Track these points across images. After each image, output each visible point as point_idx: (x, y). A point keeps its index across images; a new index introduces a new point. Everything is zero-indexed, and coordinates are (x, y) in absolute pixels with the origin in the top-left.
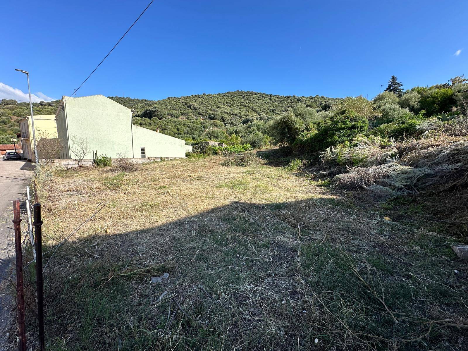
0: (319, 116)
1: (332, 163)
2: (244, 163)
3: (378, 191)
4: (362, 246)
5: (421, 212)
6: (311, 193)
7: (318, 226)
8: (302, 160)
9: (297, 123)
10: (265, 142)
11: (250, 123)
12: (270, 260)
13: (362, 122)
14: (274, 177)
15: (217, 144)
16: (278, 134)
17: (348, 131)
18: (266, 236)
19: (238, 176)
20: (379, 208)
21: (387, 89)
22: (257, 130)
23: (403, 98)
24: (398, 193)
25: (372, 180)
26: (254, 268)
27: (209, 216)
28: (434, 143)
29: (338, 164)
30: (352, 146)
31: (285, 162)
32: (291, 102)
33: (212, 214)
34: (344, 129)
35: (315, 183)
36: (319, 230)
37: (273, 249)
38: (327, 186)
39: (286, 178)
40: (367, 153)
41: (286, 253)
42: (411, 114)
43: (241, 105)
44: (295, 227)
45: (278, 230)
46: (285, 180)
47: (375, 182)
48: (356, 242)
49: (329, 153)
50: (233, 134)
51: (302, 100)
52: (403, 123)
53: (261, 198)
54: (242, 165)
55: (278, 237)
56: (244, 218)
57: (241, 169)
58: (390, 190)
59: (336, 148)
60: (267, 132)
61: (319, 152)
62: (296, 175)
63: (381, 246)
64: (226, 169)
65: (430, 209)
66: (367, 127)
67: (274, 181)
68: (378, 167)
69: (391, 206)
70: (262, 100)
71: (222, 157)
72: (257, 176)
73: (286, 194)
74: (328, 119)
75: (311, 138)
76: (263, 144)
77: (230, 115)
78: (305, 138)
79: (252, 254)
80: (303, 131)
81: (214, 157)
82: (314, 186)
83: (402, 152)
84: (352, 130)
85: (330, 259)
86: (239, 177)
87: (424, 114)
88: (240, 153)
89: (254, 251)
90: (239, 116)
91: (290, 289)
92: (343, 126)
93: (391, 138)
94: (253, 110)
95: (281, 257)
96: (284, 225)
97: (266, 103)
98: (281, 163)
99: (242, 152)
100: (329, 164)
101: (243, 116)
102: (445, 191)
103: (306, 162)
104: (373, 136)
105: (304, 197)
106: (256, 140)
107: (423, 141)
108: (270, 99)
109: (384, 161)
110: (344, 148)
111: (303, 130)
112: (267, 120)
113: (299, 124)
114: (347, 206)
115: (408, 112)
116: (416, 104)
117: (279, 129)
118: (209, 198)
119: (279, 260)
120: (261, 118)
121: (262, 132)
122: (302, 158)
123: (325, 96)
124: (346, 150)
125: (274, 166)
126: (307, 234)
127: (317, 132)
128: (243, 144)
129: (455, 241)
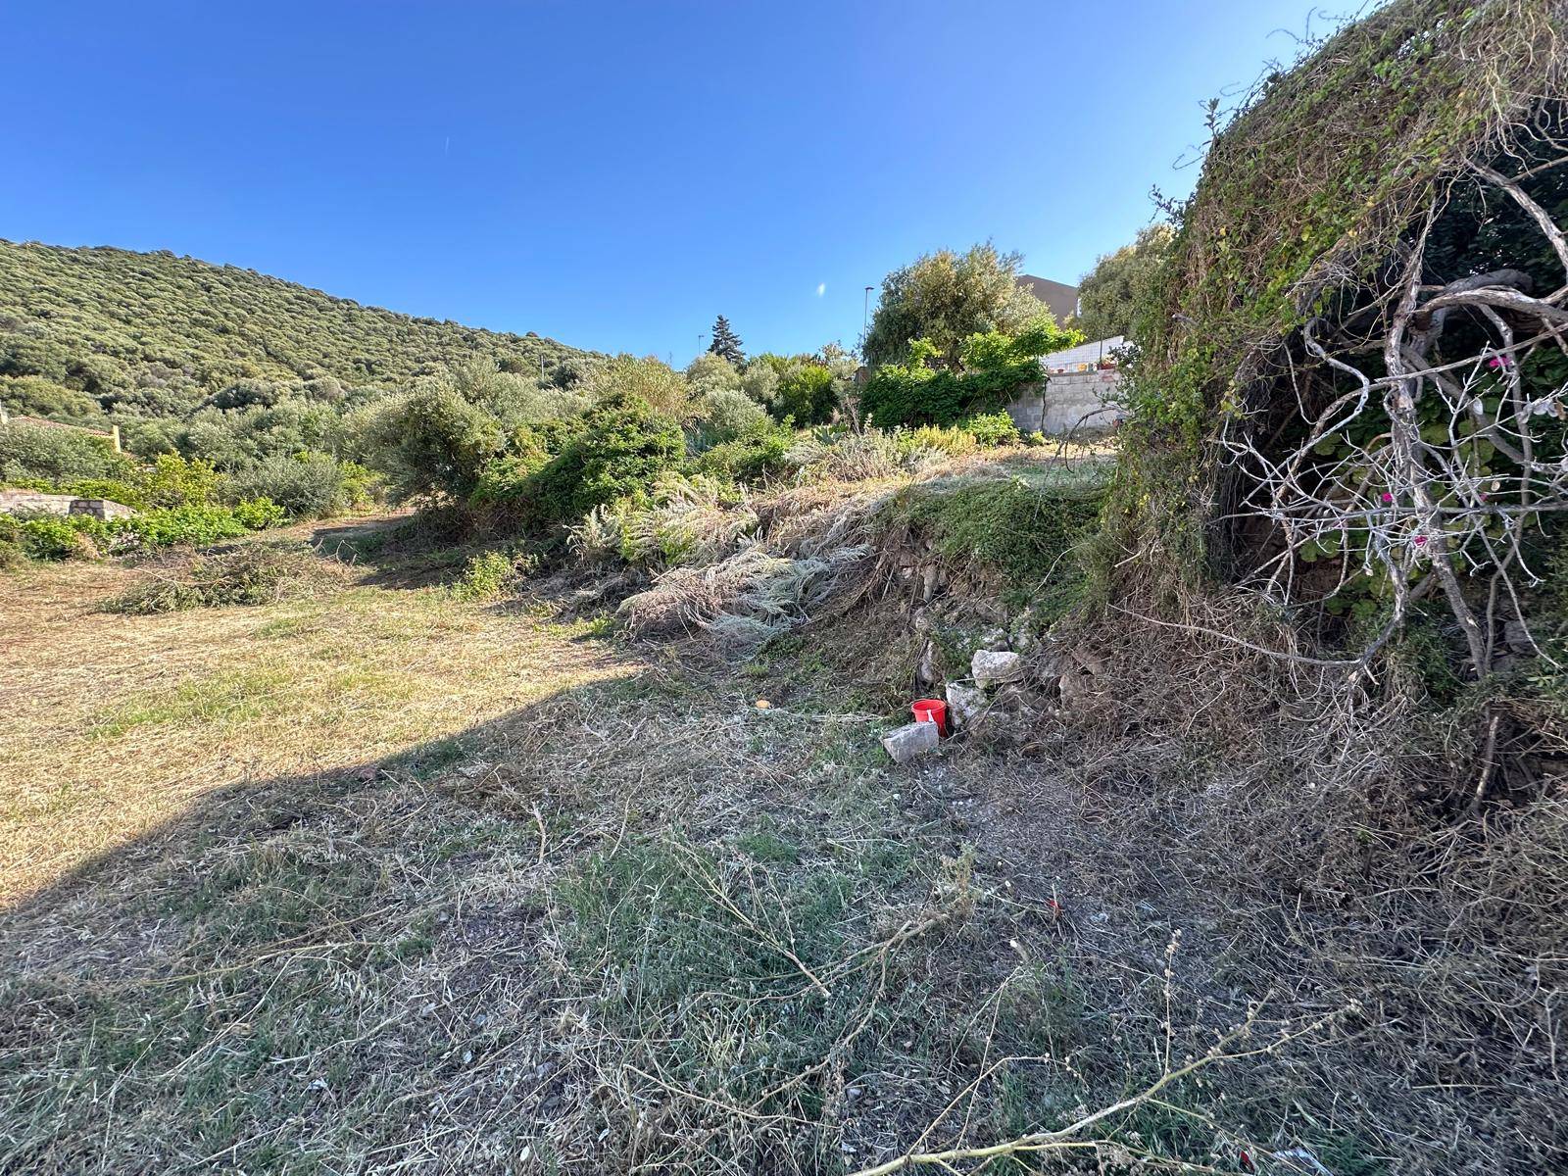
0: (545, 404)
1: (608, 559)
2: (254, 590)
3: (734, 630)
4: (724, 807)
5: (822, 669)
6: (559, 668)
7: (598, 787)
8: (512, 557)
9: (476, 428)
10: (351, 490)
11: (257, 410)
12: (445, 1002)
13: (670, 435)
14: (409, 632)
15: (58, 505)
16: (402, 461)
17: (639, 461)
18: (412, 903)
19: (223, 651)
20: (742, 677)
21: (712, 350)
22: (304, 442)
23: (747, 378)
24: (774, 628)
25: (716, 601)
26: (374, 1077)
27: (47, 925)
28: (820, 498)
29: (625, 561)
30: (654, 506)
31: (448, 565)
32: (441, 344)
33: (75, 906)
34: (626, 453)
35: (566, 631)
36: (605, 799)
37: (451, 948)
38: (604, 636)
39: (459, 629)
40: (695, 526)
41: (503, 937)
42: (769, 420)
43: (196, 322)
44: (524, 817)
45: (460, 854)
46: (456, 637)
47: (723, 607)
48: (707, 800)
49: (594, 528)
50: (167, 452)
51: (480, 340)
52: (756, 443)
53: (366, 737)
54: (244, 600)
55: (464, 884)
56: (292, 858)
57: (238, 619)
58: (758, 624)
59: (611, 510)
60: (356, 451)
61: (565, 527)
62: (499, 610)
63: (763, 790)
64: (142, 631)
65: (834, 657)
66: (682, 451)
67: (413, 649)
68: (725, 563)
69: (765, 668)
70: (311, 317)
71: (107, 570)
72: (332, 640)
73: (471, 692)
74: (577, 420)
75: (534, 481)
76: (341, 498)
77: (131, 362)
78: (510, 477)
79: (357, 1014)
80: (500, 455)
81: (45, 575)
82: (563, 642)
83: (766, 522)
84: (649, 457)
85: (652, 892)
86: (229, 657)
87: (792, 424)
88: (224, 543)
89: (363, 995)
90: (192, 371)
91: (543, 1080)
92: (622, 445)
93: (741, 484)
94: (269, 354)
95: (489, 965)
96: (479, 823)
97: (334, 333)
98: (433, 573)
99: (235, 536)
100: (600, 563)
101: (216, 374)
102: (852, 609)
103: (527, 561)
104: (700, 477)
105: (538, 689)
106: (305, 484)
107: (799, 494)
108: (350, 319)
109: (732, 548)
110: (637, 513)
111: (502, 452)
112: (348, 399)
113: (481, 429)
114: (668, 692)
115: (764, 414)
116: (773, 395)
117: (404, 442)
118: (34, 813)
119: (480, 982)
120: (315, 393)
121: (328, 451)
122: (510, 549)
123: (557, 340)
124: (641, 518)
125: (407, 587)
126: (569, 828)
127: (548, 458)
128: (236, 502)
129: (884, 723)
